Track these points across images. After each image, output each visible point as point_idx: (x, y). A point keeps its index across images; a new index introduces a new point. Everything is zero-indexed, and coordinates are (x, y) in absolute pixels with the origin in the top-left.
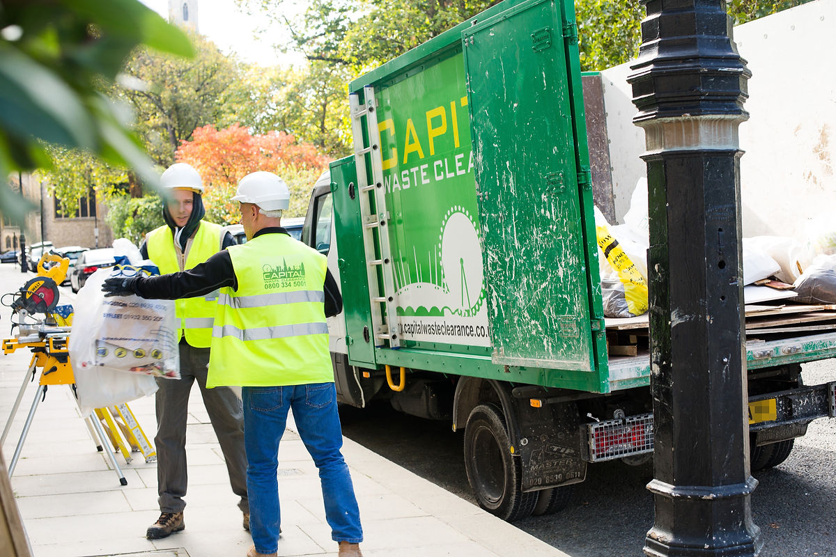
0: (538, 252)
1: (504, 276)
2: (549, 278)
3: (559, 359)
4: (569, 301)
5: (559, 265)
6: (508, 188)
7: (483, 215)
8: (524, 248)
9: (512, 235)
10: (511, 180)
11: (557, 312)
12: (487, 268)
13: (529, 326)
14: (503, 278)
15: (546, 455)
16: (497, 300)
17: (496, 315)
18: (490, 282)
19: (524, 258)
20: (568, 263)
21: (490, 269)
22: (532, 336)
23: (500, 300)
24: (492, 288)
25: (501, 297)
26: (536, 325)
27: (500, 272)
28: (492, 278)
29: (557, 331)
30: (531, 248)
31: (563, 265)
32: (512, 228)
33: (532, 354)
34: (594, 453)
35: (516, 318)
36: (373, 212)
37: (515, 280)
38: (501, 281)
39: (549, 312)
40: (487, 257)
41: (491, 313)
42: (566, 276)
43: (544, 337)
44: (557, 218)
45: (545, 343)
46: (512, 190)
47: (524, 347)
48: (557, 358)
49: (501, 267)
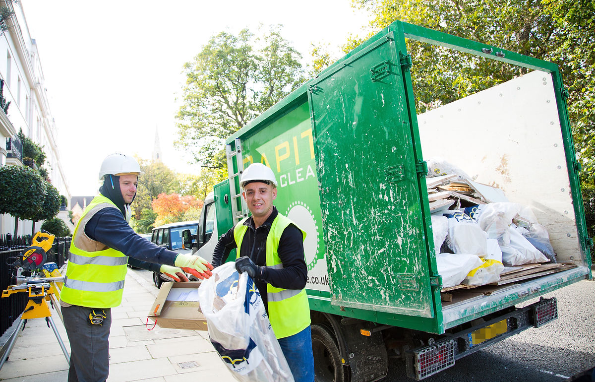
0: (376, 226)
1: (342, 244)
2: (387, 245)
3: (397, 306)
4: (408, 262)
5: (397, 236)
6: (347, 183)
7: (324, 203)
8: (362, 225)
9: (351, 215)
10: (350, 177)
11: (395, 271)
12: (328, 240)
13: (367, 281)
14: (341, 246)
15: (365, 362)
16: (336, 261)
17: (335, 272)
18: (329, 249)
19: (362, 231)
20: (408, 234)
21: (330, 240)
22: (368, 288)
23: (339, 262)
24: (332, 253)
25: (340, 259)
26: (373, 280)
27: (339, 242)
28: (332, 246)
29: (394, 285)
30: (369, 224)
31: (402, 235)
32: (351, 211)
33: (369, 300)
34: (419, 374)
35: (353, 275)
36: (239, 209)
37: (353, 247)
38: (340, 248)
39: (387, 270)
40: (328, 232)
41: (330, 269)
42: (404, 244)
43: (382, 289)
44: (396, 199)
45: (382, 293)
46: (351, 184)
47: (361, 295)
48: (394, 305)
49: (339, 238)
